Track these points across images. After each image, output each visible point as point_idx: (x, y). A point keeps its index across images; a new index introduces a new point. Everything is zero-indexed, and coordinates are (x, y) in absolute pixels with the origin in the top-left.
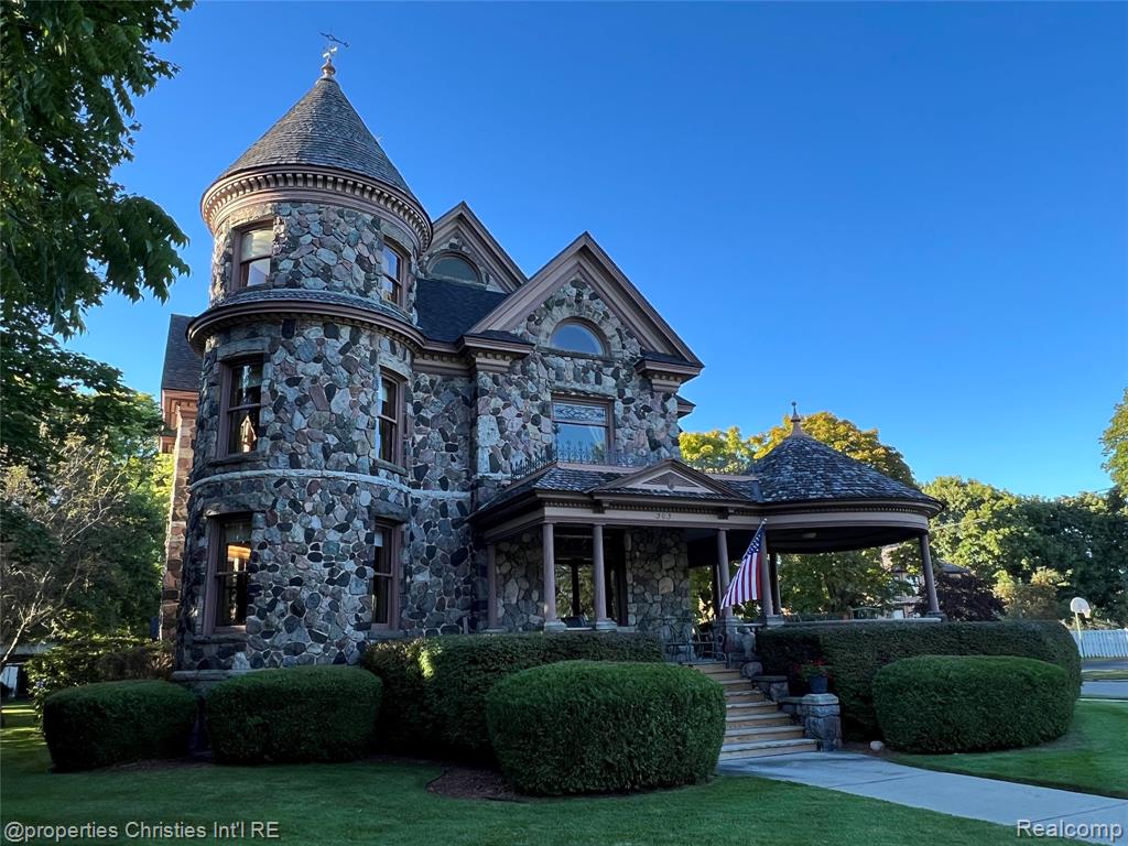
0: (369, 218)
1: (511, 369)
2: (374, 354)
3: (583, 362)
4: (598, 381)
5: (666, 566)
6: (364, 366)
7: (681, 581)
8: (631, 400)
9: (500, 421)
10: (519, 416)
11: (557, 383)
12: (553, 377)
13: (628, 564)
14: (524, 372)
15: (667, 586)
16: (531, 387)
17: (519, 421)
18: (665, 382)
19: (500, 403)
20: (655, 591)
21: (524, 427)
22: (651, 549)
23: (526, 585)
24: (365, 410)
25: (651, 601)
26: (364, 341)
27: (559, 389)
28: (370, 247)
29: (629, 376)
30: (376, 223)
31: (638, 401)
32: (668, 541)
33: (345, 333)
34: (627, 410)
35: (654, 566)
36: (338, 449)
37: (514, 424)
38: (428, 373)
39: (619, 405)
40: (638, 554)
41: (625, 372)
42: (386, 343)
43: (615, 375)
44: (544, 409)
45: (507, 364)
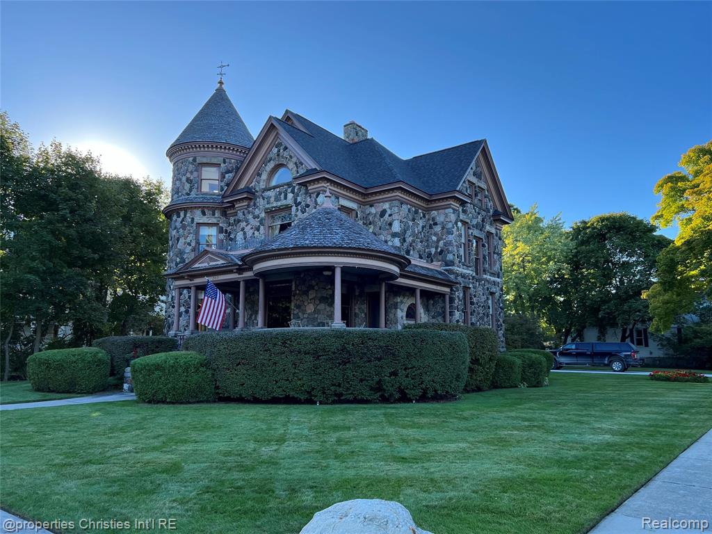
0: (191, 159)
1: (248, 206)
2: (193, 219)
3: (278, 190)
4: (286, 198)
5: (310, 297)
6: (188, 225)
7: (317, 305)
8: (300, 203)
9: (245, 233)
10: (252, 228)
11: (267, 206)
12: (266, 202)
13: (293, 298)
14: (255, 205)
15: (310, 308)
16: (257, 212)
17: (252, 231)
18: (316, 186)
19: (245, 223)
20: (304, 312)
21: (254, 233)
22: (304, 288)
23: (250, 312)
24: (189, 244)
25: (302, 318)
26: (188, 215)
27: (267, 209)
28: (191, 173)
29: (299, 189)
30: (194, 160)
31: (303, 203)
32: (314, 283)
33: (182, 214)
34: (297, 210)
35: (305, 297)
36: (180, 262)
37: (249, 232)
38: (232, 216)
39: (294, 208)
40: (298, 292)
41: (297, 187)
42: (198, 212)
43: (293, 192)
44: (261, 223)
45: (246, 203)
